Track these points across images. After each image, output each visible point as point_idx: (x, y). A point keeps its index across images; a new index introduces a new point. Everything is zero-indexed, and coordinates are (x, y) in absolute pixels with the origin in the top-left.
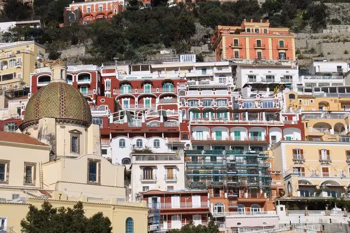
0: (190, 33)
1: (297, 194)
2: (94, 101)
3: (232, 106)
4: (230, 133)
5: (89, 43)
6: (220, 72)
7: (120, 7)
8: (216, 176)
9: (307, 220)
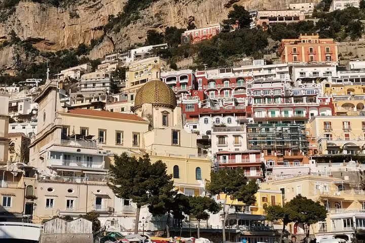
0: (264, 45)
1: (325, 153)
2: (190, 94)
3: (284, 94)
4: (281, 112)
5: (196, 56)
6: (281, 71)
7: (217, 31)
8: (269, 141)
9: (330, 170)
